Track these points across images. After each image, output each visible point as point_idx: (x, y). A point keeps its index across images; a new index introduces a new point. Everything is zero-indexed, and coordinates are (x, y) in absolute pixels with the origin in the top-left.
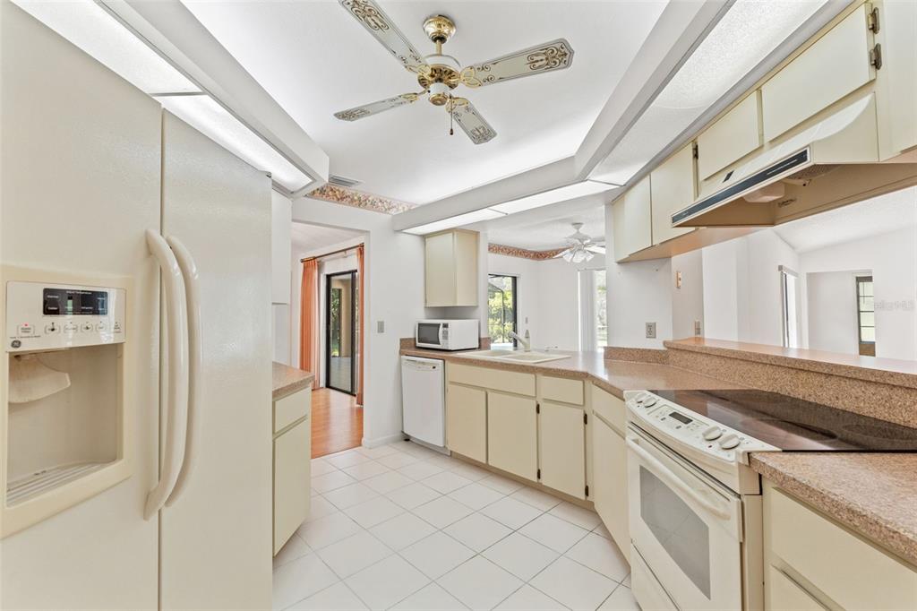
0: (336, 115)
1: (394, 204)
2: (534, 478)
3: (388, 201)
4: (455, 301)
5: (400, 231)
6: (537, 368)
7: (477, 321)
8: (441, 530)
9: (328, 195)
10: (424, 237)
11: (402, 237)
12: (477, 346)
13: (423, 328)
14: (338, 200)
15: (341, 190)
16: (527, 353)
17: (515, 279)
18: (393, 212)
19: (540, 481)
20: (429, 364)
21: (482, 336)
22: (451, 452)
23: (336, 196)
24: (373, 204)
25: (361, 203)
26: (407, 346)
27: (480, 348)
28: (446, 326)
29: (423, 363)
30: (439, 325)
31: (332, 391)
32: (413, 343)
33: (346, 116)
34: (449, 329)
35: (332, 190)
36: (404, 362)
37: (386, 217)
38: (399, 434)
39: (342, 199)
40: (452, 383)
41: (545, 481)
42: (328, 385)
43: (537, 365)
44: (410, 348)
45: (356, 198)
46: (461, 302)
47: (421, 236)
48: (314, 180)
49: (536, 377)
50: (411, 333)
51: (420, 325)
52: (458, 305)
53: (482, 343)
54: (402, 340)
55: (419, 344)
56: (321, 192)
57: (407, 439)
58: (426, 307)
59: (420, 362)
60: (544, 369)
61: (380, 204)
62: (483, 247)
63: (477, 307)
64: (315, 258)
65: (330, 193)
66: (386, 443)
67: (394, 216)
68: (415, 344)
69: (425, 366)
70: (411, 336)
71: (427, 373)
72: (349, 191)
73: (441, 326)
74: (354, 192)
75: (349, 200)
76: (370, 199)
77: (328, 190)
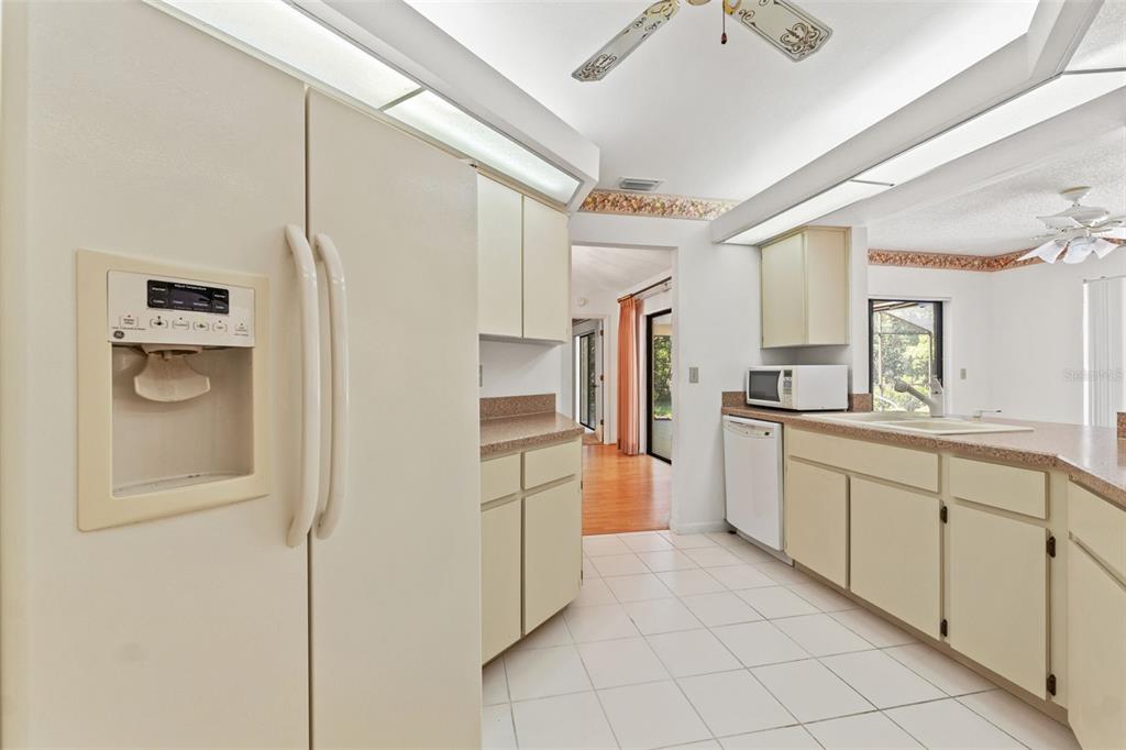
0: (574, 75)
1: (713, 206)
2: (935, 634)
3: (704, 203)
4: (806, 335)
5: (721, 242)
6: (942, 443)
7: (846, 367)
8: (746, 668)
9: (622, 207)
10: (760, 247)
11: (724, 249)
12: (846, 407)
13: (758, 377)
14: (635, 210)
15: (638, 197)
16: (936, 421)
17: (939, 306)
18: (711, 217)
19: (946, 640)
20: (760, 428)
21: (855, 391)
22: (794, 561)
23: (632, 205)
24: (682, 209)
25: (665, 210)
26: (732, 402)
27: (850, 409)
28: (788, 374)
29: (753, 427)
30: (779, 372)
31: (655, 460)
32: (741, 398)
33: (589, 72)
34: (793, 379)
35: (626, 199)
36: (726, 424)
37: (701, 225)
38: (721, 523)
39: (640, 208)
40: (794, 458)
41: (955, 641)
42: (649, 452)
43: (943, 438)
44: (737, 406)
45: (658, 205)
46: (814, 339)
47: (754, 246)
48: (582, 182)
49: (940, 458)
50: (739, 385)
51: (753, 374)
52: (812, 341)
53: (855, 402)
54: (724, 394)
55: (751, 401)
56: (613, 204)
57: (732, 531)
58: (762, 349)
59: (748, 426)
60: (955, 444)
61: (691, 208)
62: (858, 255)
63: (845, 346)
64: (632, 296)
65: (625, 203)
66: (702, 532)
67: (711, 222)
68: (746, 400)
69: (756, 431)
70: (741, 390)
71: (759, 442)
72: (648, 196)
73: (782, 374)
74: (655, 198)
75: (648, 208)
76: (677, 203)
77: (622, 199)
